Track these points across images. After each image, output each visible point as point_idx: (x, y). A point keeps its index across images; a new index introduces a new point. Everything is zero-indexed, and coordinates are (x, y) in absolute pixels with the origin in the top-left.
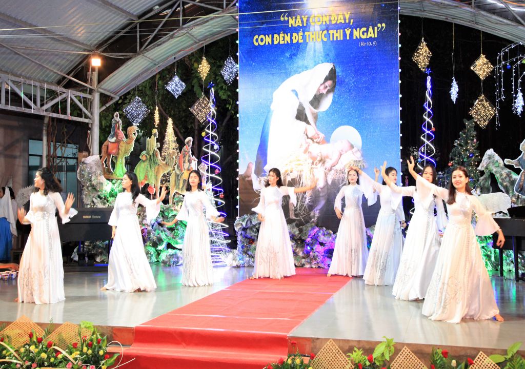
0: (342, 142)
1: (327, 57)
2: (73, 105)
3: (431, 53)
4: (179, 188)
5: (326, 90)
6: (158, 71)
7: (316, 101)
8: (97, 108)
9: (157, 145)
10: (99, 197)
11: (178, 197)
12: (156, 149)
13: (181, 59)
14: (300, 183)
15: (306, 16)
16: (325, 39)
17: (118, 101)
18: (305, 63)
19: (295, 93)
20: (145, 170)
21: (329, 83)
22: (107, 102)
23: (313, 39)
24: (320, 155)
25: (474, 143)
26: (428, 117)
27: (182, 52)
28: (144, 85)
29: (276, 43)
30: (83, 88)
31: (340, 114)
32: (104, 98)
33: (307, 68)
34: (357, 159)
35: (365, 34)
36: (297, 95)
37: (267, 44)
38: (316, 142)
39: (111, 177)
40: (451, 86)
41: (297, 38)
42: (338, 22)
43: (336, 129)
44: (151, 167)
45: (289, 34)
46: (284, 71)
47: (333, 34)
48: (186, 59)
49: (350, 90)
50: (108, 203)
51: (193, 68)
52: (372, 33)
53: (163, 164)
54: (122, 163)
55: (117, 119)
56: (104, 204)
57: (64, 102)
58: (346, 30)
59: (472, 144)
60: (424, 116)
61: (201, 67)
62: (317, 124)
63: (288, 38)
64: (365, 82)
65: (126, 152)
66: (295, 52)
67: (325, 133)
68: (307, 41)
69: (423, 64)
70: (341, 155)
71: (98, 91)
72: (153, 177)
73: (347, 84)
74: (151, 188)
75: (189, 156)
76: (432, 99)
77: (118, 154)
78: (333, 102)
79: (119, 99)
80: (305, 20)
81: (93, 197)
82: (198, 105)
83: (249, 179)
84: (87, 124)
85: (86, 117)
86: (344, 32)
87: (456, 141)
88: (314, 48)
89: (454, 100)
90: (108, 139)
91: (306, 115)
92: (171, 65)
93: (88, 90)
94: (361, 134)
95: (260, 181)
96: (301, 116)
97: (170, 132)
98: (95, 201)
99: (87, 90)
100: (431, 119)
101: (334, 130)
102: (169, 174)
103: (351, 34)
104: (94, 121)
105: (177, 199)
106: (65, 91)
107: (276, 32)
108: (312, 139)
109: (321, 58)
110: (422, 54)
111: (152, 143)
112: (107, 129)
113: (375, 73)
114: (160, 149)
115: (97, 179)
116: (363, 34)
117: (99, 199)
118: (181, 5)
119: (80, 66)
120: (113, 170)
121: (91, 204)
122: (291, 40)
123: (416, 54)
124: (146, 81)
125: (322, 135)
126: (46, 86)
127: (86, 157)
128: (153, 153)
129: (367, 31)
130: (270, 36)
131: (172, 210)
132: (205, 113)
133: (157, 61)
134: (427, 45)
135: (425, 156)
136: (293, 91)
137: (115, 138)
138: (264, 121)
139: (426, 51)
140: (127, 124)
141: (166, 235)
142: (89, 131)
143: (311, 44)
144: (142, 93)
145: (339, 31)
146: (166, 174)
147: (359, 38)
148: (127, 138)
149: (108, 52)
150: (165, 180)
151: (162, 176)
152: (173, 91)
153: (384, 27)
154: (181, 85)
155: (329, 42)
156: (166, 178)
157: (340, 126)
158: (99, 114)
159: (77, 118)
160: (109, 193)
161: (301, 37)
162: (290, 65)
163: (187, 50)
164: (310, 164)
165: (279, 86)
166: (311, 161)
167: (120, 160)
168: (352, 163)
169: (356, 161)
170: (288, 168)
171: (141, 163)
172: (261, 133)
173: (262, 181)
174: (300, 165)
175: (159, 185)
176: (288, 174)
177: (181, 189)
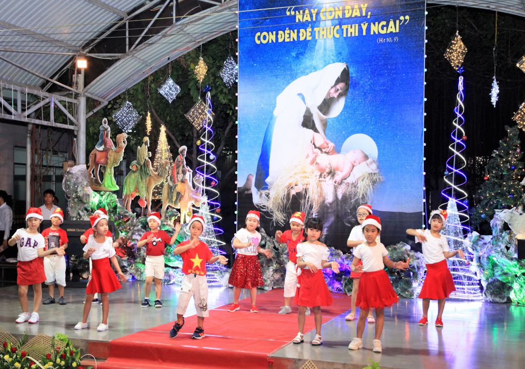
0: (355, 152)
1: (339, 55)
2: (57, 110)
3: (466, 49)
4: (172, 202)
5: (337, 94)
7: (326, 106)
8: (84, 113)
9: (148, 154)
10: (86, 209)
11: (171, 211)
12: (147, 158)
13: (176, 60)
14: (305, 198)
15: (316, 10)
16: (337, 36)
17: (107, 106)
18: (314, 63)
19: (302, 96)
20: (136, 181)
21: (341, 85)
22: (95, 107)
23: (323, 35)
24: (328, 166)
26: (459, 124)
27: (177, 51)
28: (135, 88)
29: (280, 40)
30: (68, 92)
31: (353, 121)
32: (91, 103)
33: (315, 69)
34: (371, 171)
35: (385, 28)
36: (304, 99)
37: (270, 42)
38: (325, 152)
39: (100, 188)
40: (492, 87)
41: (305, 34)
42: (353, 16)
43: (348, 137)
44: (142, 178)
45: (296, 31)
46: (289, 73)
47: (347, 29)
48: (181, 59)
49: (365, 93)
51: (189, 69)
52: (393, 28)
53: (155, 175)
54: (110, 174)
55: (105, 125)
57: (47, 107)
58: (362, 24)
59: (514, 154)
60: (454, 123)
61: (197, 68)
62: (327, 132)
63: (294, 36)
64: (384, 84)
65: (115, 161)
66: (302, 50)
67: (335, 143)
68: (317, 38)
69: (457, 61)
70: (353, 166)
71: (84, 96)
72: (144, 189)
73: (362, 87)
74: (142, 200)
75: (183, 167)
76: (463, 103)
77: (107, 163)
78: (346, 107)
79: (109, 104)
80: (314, 12)
81: (80, 209)
82: (194, 111)
83: (249, 192)
84: (72, 131)
85: (72, 123)
86: (360, 26)
87: (495, 151)
88: (324, 46)
89: (494, 104)
90: (96, 147)
91: (313, 121)
92: (165, 66)
93: (74, 94)
94: (377, 143)
95: (261, 195)
96: (308, 122)
97: (163, 141)
98: (81, 213)
99: (72, 94)
100: (462, 127)
101: (345, 139)
102: (162, 185)
103: (369, 29)
104: (79, 128)
105: (170, 213)
106: (48, 96)
107: (281, 28)
108: (320, 149)
109: (333, 57)
110: (456, 50)
111: (143, 152)
112: (96, 137)
113: (396, 73)
115: (84, 190)
116: (383, 29)
117: (85, 212)
119: (65, 68)
120: (102, 181)
121: (77, 217)
122: (298, 37)
123: (448, 50)
124: (138, 84)
125: (331, 145)
126: (27, 90)
127: (72, 166)
128: (144, 163)
129: (387, 26)
130: (274, 32)
131: (164, 224)
132: (202, 119)
133: (149, 62)
134: (463, 40)
135: (454, 169)
136: (300, 94)
137: (103, 147)
138: (266, 128)
139: (460, 47)
140: (116, 131)
142: (75, 139)
143: (320, 42)
144: (133, 97)
145: (353, 25)
146: (158, 186)
147: (377, 33)
149: (94, 53)
150: (157, 193)
151: (154, 189)
152: (167, 95)
153: (407, 20)
154: (176, 88)
155: (342, 39)
156: (158, 191)
157: (353, 134)
158: (85, 121)
159: (61, 124)
160: (96, 205)
161: (309, 34)
162: (296, 65)
163: (182, 49)
164: (318, 177)
165: (284, 89)
166: (319, 174)
167: (108, 170)
168: (367, 175)
169: (370, 174)
170: (292, 181)
171: (131, 174)
172: (262, 143)
173: (264, 195)
174: (306, 177)
175: (151, 198)
176: (292, 187)
177: (175, 202)
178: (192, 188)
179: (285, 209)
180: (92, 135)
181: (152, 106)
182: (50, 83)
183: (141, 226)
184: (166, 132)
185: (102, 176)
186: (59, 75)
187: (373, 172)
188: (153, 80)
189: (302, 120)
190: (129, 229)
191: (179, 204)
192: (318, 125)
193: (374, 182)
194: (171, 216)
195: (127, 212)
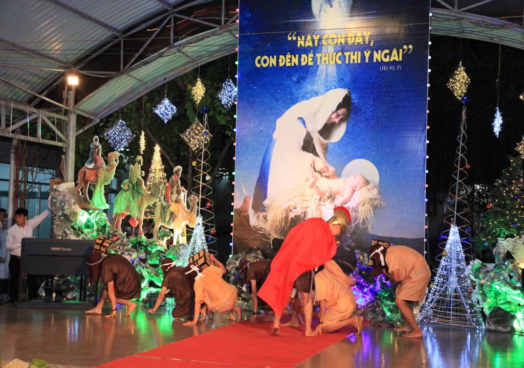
0: (356, 177)
1: (341, 81)
2: (45, 126)
3: (469, 80)
4: (165, 222)
5: (339, 119)
6: (145, 93)
7: (327, 130)
8: (73, 131)
9: (141, 173)
10: (73, 228)
11: (164, 231)
12: (140, 177)
13: (172, 80)
15: (318, 36)
16: (339, 62)
17: (99, 123)
18: (315, 88)
19: (302, 121)
20: (127, 200)
21: (342, 111)
22: (85, 124)
23: (325, 61)
24: (328, 190)
25: (520, 184)
26: (462, 152)
27: (173, 72)
28: (129, 107)
29: (281, 65)
30: (57, 109)
31: (354, 146)
32: (82, 121)
33: (317, 94)
34: (372, 197)
35: (388, 56)
36: (304, 123)
37: (271, 66)
39: (88, 207)
40: (494, 118)
41: (306, 60)
42: (356, 43)
43: (349, 162)
44: (133, 198)
45: (297, 56)
46: (290, 97)
47: (349, 56)
48: (178, 80)
49: (367, 120)
50: (83, 235)
51: (186, 90)
52: (396, 56)
53: (148, 195)
54: (100, 192)
55: (96, 142)
56: (78, 235)
57: (34, 123)
58: (365, 52)
59: (517, 184)
60: (457, 151)
61: (195, 89)
62: (327, 156)
63: (295, 60)
64: (386, 111)
65: (106, 179)
66: (303, 75)
68: (318, 63)
69: (461, 91)
70: (354, 191)
71: (74, 113)
72: (136, 208)
74: (133, 219)
75: (178, 187)
77: (97, 181)
79: (101, 122)
80: (316, 38)
81: (66, 227)
82: (190, 131)
83: (246, 214)
84: (61, 148)
85: (60, 140)
86: (363, 54)
87: (498, 180)
88: (326, 71)
89: (497, 134)
90: (86, 165)
91: (314, 146)
92: (161, 86)
93: (63, 110)
94: (378, 169)
95: (258, 217)
96: (308, 146)
97: (157, 160)
98: (68, 232)
99: (61, 111)
101: (346, 164)
102: (154, 205)
103: (371, 57)
104: (69, 145)
105: (162, 234)
106: (35, 112)
107: (282, 52)
108: (320, 173)
109: (334, 83)
110: (459, 80)
111: (136, 171)
112: (85, 154)
113: (398, 101)
114: (145, 178)
115: (71, 208)
116: (385, 57)
117: (72, 230)
118: (172, 21)
119: (55, 84)
120: (91, 199)
121: (62, 235)
122: (300, 61)
123: (451, 80)
124: (132, 102)
125: (332, 169)
126: (12, 105)
127: (59, 183)
128: (137, 182)
129: (390, 54)
130: (275, 57)
131: (156, 245)
132: (198, 140)
133: (145, 81)
134: (466, 71)
135: (456, 197)
136: (300, 118)
137: (93, 164)
138: (264, 150)
139: (463, 77)
140: (108, 148)
141: (148, 272)
142: (63, 156)
143: (322, 67)
144: (127, 115)
145: (356, 53)
146: (151, 205)
147: (380, 61)
148: (107, 165)
149: (87, 70)
150: (149, 212)
151: (146, 208)
152: (162, 114)
153: (410, 49)
154: (172, 108)
155: (344, 66)
156: (151, 210)
157: (355, 159)
158: (75, 138)
159: (49, 141)
160: (84, 223)
161: (311, 59)
162: (297, 90)
163: (180, 69)
164: (317, 201)
165: (284, 112)
166: (318, 197)
167: (98, 188)
168: (367, 200)
169: (371, 199)
170: (291, 204)
171: (122, 193)
172: (260, 165)
173: (261, 217)
174: (305, 200)
175: (143, 217)
176: (291, 210)
177: (168, 222)
178: (186, 209)
179: (283, 232)
180: (81, 152)
181: (146, 125)
182: (38, 99)
183: (132, 246)
184: (160, 151)
185: (91, 194)
186: (48, 91)
187: (374, 197)
188: (149, 99)
189: (302, 143)
190: (119, 248)
191: (172, 224)
192: (319, 149)
193: (375, 208)
194: (163, 236)
195: (117, 231)
